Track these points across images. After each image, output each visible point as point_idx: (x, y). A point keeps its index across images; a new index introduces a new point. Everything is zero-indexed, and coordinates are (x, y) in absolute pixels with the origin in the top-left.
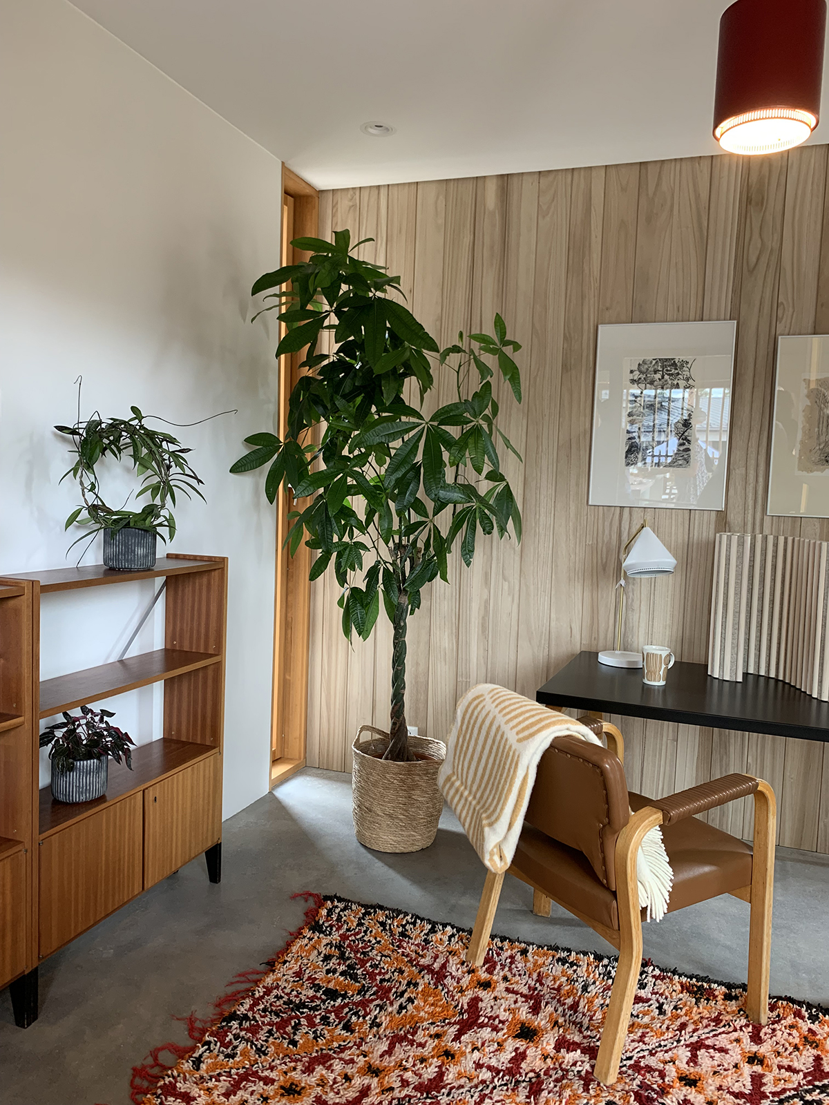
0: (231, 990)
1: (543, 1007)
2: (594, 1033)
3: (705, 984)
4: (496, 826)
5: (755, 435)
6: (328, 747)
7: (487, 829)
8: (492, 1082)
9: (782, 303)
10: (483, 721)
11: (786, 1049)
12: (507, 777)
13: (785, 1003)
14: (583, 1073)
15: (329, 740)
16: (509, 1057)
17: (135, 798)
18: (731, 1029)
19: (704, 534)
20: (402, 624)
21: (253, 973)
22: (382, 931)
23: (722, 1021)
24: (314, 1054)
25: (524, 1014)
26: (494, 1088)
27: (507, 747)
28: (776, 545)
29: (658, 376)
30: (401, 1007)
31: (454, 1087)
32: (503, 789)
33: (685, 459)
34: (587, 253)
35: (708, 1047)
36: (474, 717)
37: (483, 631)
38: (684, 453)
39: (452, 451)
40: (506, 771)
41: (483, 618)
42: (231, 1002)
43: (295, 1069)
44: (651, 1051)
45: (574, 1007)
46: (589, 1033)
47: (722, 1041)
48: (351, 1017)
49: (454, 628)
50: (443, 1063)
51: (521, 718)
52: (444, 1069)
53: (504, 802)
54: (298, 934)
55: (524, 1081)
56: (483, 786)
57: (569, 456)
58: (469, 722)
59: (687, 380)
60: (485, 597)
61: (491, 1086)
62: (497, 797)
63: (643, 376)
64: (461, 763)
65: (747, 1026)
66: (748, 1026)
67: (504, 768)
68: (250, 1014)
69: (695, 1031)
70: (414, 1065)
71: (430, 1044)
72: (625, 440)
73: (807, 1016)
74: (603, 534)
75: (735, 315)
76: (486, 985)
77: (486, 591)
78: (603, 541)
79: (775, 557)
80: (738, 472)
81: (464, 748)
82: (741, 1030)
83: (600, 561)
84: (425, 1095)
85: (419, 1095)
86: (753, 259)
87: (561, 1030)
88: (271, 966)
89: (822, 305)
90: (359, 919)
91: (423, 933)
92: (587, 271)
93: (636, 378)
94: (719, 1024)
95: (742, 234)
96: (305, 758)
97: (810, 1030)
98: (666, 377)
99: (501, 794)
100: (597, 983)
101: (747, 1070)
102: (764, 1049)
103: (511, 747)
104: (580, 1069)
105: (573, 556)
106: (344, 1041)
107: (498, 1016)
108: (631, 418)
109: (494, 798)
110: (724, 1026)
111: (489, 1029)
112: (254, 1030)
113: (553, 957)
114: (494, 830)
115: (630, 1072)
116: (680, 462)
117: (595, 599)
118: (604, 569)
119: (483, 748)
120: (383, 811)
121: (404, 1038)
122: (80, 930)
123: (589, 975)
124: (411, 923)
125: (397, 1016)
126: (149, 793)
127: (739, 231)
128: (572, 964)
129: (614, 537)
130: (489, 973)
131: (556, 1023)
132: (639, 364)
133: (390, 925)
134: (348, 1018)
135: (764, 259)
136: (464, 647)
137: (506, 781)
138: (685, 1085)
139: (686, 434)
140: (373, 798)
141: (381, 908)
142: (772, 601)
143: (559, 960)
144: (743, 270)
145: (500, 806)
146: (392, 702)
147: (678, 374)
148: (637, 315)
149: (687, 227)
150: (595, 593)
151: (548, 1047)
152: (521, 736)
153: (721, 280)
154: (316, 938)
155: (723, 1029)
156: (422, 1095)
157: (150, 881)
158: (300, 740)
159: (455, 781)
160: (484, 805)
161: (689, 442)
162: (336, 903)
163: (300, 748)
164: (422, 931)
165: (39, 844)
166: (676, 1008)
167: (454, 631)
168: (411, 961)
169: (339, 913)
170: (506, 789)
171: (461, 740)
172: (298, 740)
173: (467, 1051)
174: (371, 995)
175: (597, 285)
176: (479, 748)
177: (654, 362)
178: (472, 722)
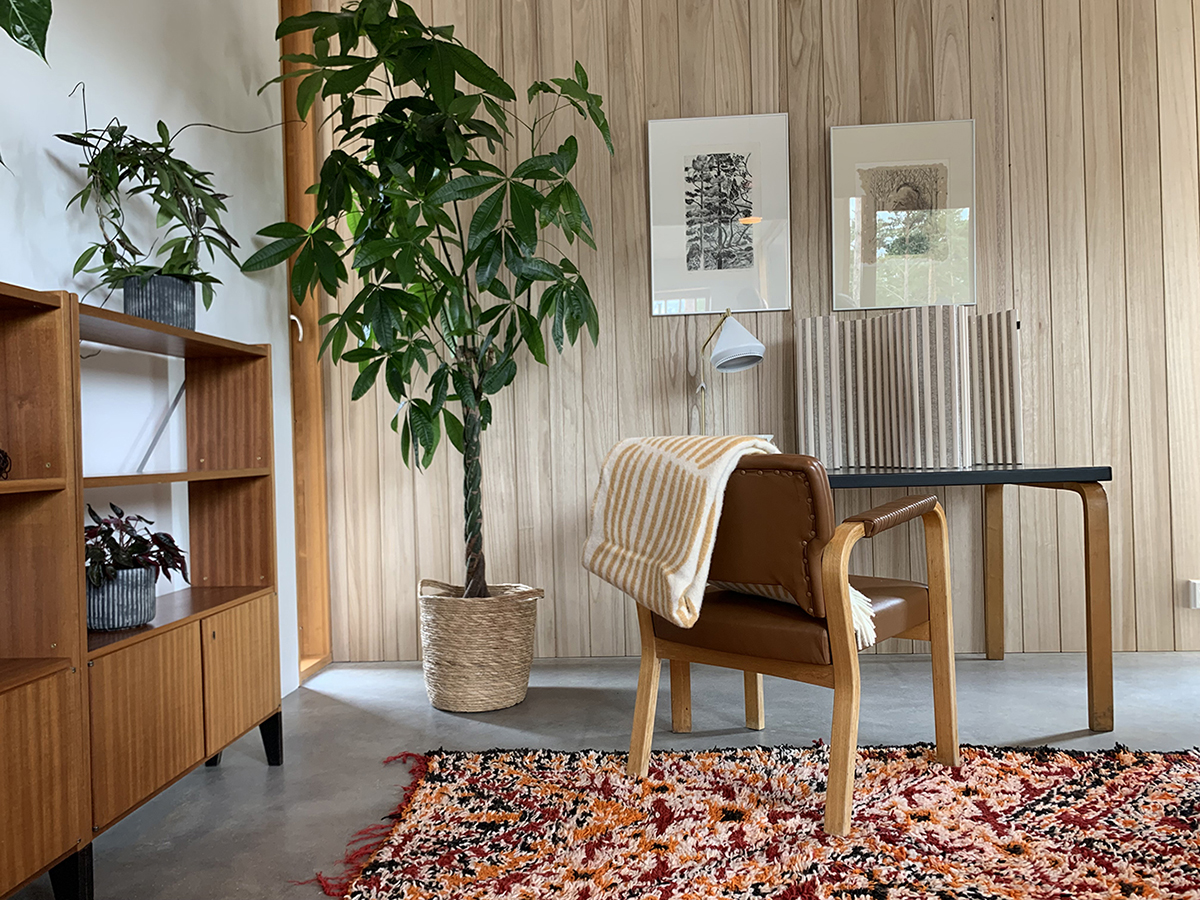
0: (357, 847)
1: (737, 792)
2: (803, 801)
3: (884, 750)
4: (683, 568)
5: (814, 231)
6: (361, 634)
7: (671, 577)
8: (724, 856)
9: (828, 97)
10: (645, 467)
11: (991, 780)
12: (692, 508)
13: (966, 749)
14: (812, 833)
15: (361, 625)
16: (727, 836)
17: (192, 628)
18: (931, 776)
19: (773, 338)
20: (476, 440)
21: (375, 829)
22: (515, 769)
23: (919, 771)
24: (501, 877)
25: (720, 800)
26: (729, 861)
27: (686, 479)
28: (854, 331)
29: (714, 173)
30: (580, 823)
31: (685, 869)
32: (688, 523)
33: (748, 259)
34: (628, 48)
35: (920, 792)
36: (630, 468)
37: (545, 469)
38: (746, 253)
39: (542, 209)
40: (689, 504)
41: (545, 454)
42: (364, 856)
43: (485, 893)
44: (868, 804)
45: (768, 787)
46: (798, 803)
47: (929, 785)
48: (526, 839)
49: (511, 470)
50: (659, 854)
51: (697, 447)
52: (662, 859)
53: (692, 536)
54: (415, 786)
55: (756, 850)
56: (655, 535)
57: (627, 265)
58: (623, 476)
59: (744, 175)
60: (545, 429)
61: (724, 861)
62: (680, 536)
63: (699, 174)
64: (616, 524)
65: (945, 769)
66: (947, 769)
67: (685, 501)
68: (397, 859)
69: (899, 782)
70: (626, 863)
71: (634, 844)
72: (686, 242)
73: (992, 755)
74: (670, 347)
75: (784, 107)
76: (664, 789)
77: (546, 422)
78: (670, 354)
79: (854, 343)
80: (802, 270)
81: (620, 507)
82: (940, 773)
83: (668, 375)
84: (656, 882)
85: (649, 883)
86: (796, 54)
87: (767, 806)
88: (397, 817)
89: (866, 99)
90: (481, 764)
91: (563, 764)
92: (629, 67)
93: (691, 176)
94: (918, 774)
95: (783, 30)
96: (331, 652)
97: (1001, 764)
98: (722, 173)
99: (686, 530)
100: (779, 766)
101: (968, 801)
102: (972, 783)
103: (691, 477)
104: (808, 830)
105: (639, 373)
106: (530, 860)
107: (693, 809)
108: (690, 219)
109: (676, 538)
110: (923, 774)
111: (691, 819)
112: (413, 871)
113: (720, 757)
114: (682, 574)
115: (859, 822)
116: (743, 262)
117: (666, 418)
118: (673, 384)
119: (649, 495)
120: (471, 661)
121: (599, 845)
122: (139, 798)
123: (766, 764)
124: (545, 758)
125: (579, 829)
126: (207, 623)
127: (780, 26)
128: (742, 760)
129: (682, 348)
130: (659, 779)
131: (759, 801)
132: (694, 161)
133: (521, 763)
134: (523, 840)
135: (807, 54)
136: (524, 489)
137: (691, 513)
138: (919, 821)
139: (747, 232)
140: (458, 648)
141: (503, 751)
142: (856, 389)
143: (726, 758)
144: (788, 66)
145: (686, 545)
146: (466, 536)
147: (734, 169)
148: (686, 109)
149: (729, 22)
150: (666, 411)
151: (763, 821)
152: (703, 461)
153: (767, 75)
154: (439, 787)
155: (923, 777)
156: (653, 882)
157: (213, 745)
158: (324, 631)
159: (611, 547)
160: (660, 554)
161: (750, 240)
162: (445, 756)
163: (324, 639)
164: (562, 762)
165: (89, 665)
166: (868, 770)
167: (511, 473)
168: (564, 786)
169: (453, 763)
170: (692, 523)
171: (613, 501)
172: (320, 631)
173: (679, 840)
174: (537, 820)
175: (641, 81)
176: (643, 497)
177: (709, 158)
178: (627, 474)
